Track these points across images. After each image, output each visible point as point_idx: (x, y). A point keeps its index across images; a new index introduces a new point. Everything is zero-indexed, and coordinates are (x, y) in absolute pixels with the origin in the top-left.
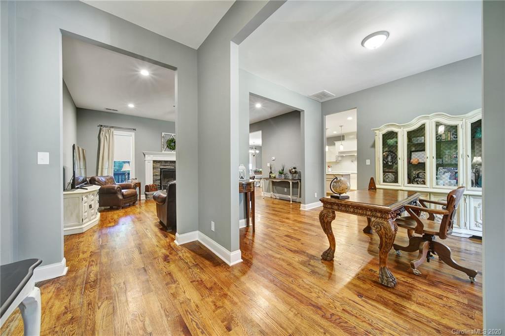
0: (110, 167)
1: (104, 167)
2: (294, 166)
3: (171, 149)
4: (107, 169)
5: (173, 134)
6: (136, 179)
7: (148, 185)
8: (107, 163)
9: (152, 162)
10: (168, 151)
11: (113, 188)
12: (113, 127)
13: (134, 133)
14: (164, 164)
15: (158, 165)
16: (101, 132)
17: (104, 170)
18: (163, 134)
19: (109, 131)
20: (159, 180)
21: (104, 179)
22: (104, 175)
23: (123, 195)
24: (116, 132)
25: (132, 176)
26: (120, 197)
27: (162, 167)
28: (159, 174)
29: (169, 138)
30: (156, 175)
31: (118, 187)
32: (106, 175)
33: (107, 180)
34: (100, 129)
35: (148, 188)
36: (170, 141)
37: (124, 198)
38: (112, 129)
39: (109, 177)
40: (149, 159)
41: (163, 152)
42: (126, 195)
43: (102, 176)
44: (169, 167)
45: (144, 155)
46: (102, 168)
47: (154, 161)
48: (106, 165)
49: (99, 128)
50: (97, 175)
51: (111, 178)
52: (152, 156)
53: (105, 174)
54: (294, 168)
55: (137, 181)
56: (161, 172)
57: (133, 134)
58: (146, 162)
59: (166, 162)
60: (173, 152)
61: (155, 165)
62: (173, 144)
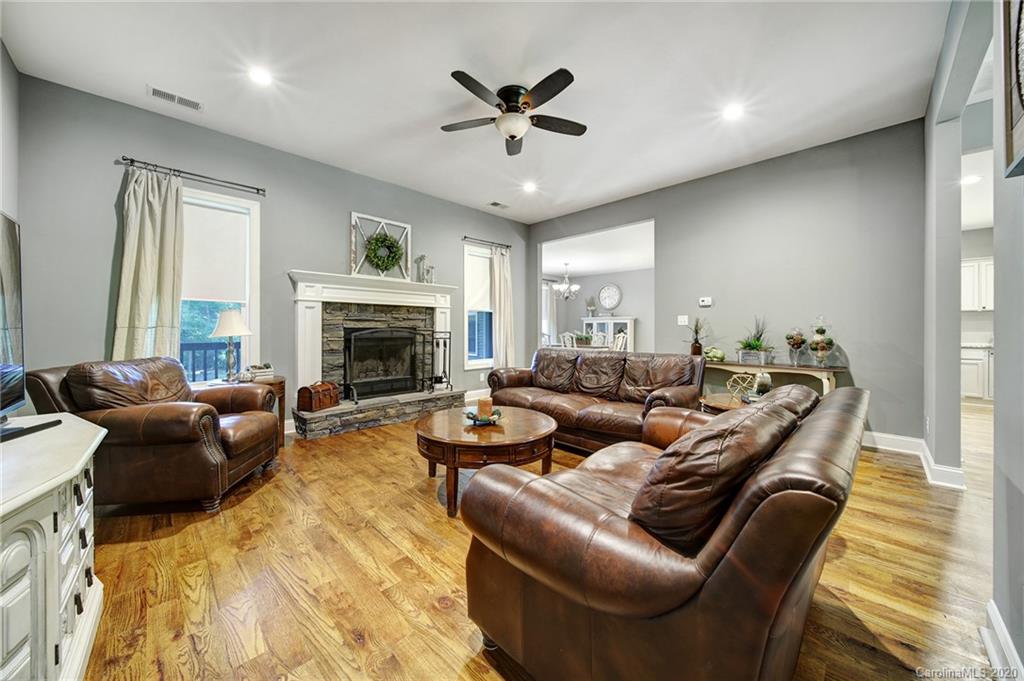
0: (167, 319)
1: (140, 323)
2: (820, 324)
3: (377, 266)
4: (150, 334)
5: (384, 221)
6: (267, 367)
7: (307, 385)
8: (154, 307)
9: (318, 307)
10: (370, 274)
11: (180, 420)
12: (178, 173)
13: (257, 204)
14: (354, 314)
15: (338, 318)
16: (131, 188)
17: (139, 333)
18: (355, 215)
19: (164, 184)
20: (339, 367)
21: (135, 375)
22: (137, 356)
23: (224, 443)
25: (250, 356)
26: (214, 455)
27: (351, 325)
28: (340, 346)
29: (370, 231)
30: (332, 351)
31: (205, 413)
32: (149, 354)
33: (153, 375)
34: (126, 174)
35: (307, 398)
36: (377, 240)
37: (229, 458)
38: (176, 182)
39: (160, 364)
40: (312, 295)
41: (354, 275)
42: (238, 444)
43: (130, 361)
44: (372, 325)
45: (294, 284)
46: (132, 328)
47: (327, 305)
48: (149, 313)
49: (122, 169)
50: (109, 356)
51: (171, 367)
52: (319, 286)
53: (145, 349)
54: (821, 332)
55: (269, 375)
56: (347, 341)
57: (254, 206)
58: (301, 306)
59: (363, 307)
60: (383, 277)
61: (327, 316)
62: (383, 252)
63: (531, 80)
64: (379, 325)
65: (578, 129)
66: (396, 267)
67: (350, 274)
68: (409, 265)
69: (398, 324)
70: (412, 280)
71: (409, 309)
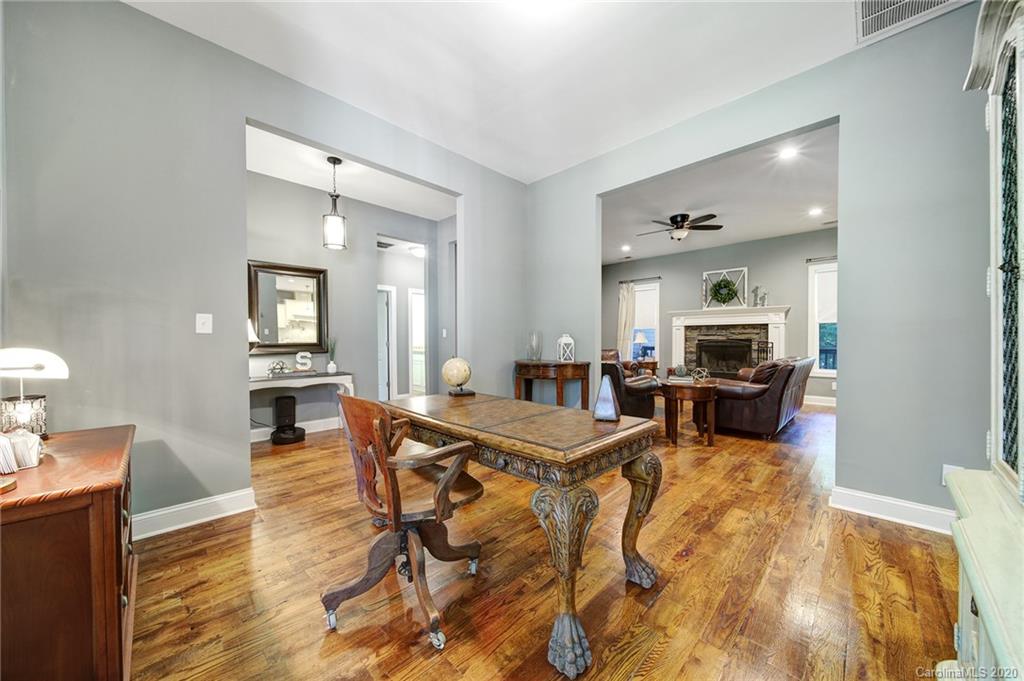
3: (721, 301)
5: (724, 271)
9: (683, 329)
10: (716, 306)
12: (632, 281)
13: (658, 284)
14: (704, 331)
15: (695, 334)
18: (705, 273)
19: (630, 287)
20: (695, 361)
24: (638, 287)
27: (702, 338)
28: (695, 349)
29: (716, 280)
30: (690, 352)
36: (720, 284)
40: (679, 323)
41: (705, 309)
44: (715, 337)
45: (671, 318)
47: (687, 328)
52: (682, 318)
56: (699, 347)
58: (674, 329)
59: (709, 327)
60: (724, 307)
61: (688, 333)
62: (724, 291)
63: (693, 215)
64: (720, 338)
65: (720, 227)
66: (736, 298)
67: (702, 308)
68: (746, 296)
69: (734, 337)
70: (748, 305)
71: (744, 326)
